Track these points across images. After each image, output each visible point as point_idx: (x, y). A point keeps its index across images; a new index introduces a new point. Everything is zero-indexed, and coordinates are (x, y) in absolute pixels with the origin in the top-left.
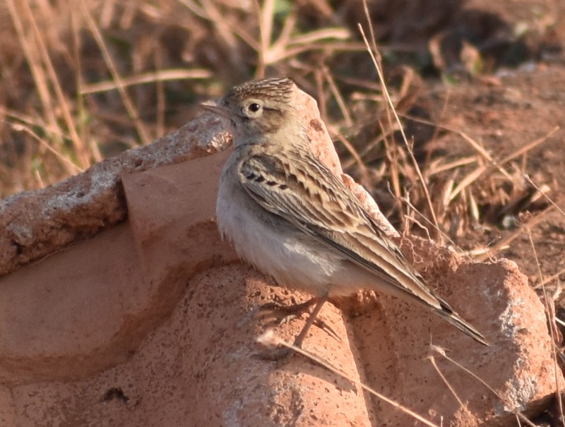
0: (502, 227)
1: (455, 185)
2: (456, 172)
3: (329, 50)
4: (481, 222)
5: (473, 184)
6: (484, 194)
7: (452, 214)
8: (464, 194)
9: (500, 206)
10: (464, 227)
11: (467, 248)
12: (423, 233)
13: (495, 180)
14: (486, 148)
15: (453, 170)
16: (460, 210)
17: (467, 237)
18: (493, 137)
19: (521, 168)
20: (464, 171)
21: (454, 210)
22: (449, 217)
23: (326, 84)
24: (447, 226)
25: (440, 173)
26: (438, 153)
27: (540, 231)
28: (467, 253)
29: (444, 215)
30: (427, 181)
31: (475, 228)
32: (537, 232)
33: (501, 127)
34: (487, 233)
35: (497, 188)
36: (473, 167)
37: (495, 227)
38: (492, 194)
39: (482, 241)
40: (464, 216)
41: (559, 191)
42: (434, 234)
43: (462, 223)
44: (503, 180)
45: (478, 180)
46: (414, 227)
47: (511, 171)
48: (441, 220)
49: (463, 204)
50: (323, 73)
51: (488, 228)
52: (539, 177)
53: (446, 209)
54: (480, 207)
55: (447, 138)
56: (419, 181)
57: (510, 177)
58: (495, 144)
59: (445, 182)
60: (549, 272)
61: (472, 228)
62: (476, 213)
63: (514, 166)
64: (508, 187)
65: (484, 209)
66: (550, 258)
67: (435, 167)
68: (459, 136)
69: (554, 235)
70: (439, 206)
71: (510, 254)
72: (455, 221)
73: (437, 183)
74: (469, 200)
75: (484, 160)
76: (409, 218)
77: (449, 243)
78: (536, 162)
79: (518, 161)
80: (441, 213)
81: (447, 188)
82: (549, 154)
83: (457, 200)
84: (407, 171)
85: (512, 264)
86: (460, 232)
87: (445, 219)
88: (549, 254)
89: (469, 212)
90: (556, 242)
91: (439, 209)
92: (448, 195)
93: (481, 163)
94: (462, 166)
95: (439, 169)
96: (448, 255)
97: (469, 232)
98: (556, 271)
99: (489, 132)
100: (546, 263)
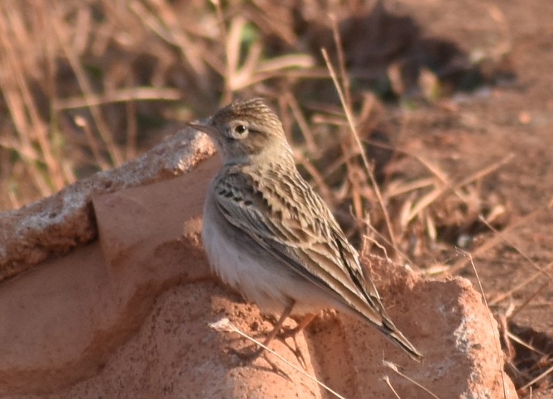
0: (457, 247)
2: (414, 195)
3: (293, 77)
4: (438, 242)
5: (430, 206)
6: (440, 215)
7: (410, 234)
8: (421, 216)
9: (455, 228)
10: (421, 247)
11: (423, 266)
12: (381, 252)
13: (451, 202)
14: (442, 171)
15: (409, 193)
16: (417, 230)
17: (424, 256)
18: (450, 161)
19: (475, 190)
20: (421, 192)
21: (412, 231)
22: (407, 237)
23: (289, 110)
24: (405, 246)
25: (399, 195)
26: (396, 176)
28: (423, 272)
29: (402, 235)
30: (386, 203)
31: (432, 247)
32: (491, 252)
33: (458, 151)
34: (444, 252)
35: (453, 209)
36: (430, 189)
37: (451, 247)
38: (448, 215)
39: (439, 260)
40: (421, 237)
41: (513, 213)
42: (391, 253)
43: (419, 243)
44: (457, 202)
45: (435, 202)
46: (374, 248)
47: (466, 193)
48: (399, 240)
49: (420, 225)
50: (287, 98)
51: (444, 248)
52: (493, 198)
53: (404, 230)
54: (436, 228)
55: (405, 161)
56: (378, 202)
57: (464, 199)
58: (452, 167)
59: (402, 203)
60: (502, 290)
61: (429, 247)
62: (432, 233)
63: (470, 189)
64: (463, 208)
65: (441, 230)
66: (504, 276)
67: (394, 189)
68: (416, 160)
69: (507, 255)
70: (397, 226)
71: (465, 273)
72: (412, 241)
73: (396, 205)
74: (425, 221)
75: (441, 183)
76: (368, 238)
77: (406, 262)
78: (490, 185)
79: (474, 183)
80: (399, 233)
81: (405, 210)
82: (504, 177)
83: (414, 221)
84: (367, 192)
85: (466, 282)
86: (417, 251)
87: (403, 239)
88: (503, 272)
89: (425, 234)
90: (509, 261)
91: (397, 230)
92: (406, 215)
93: (437, 185)
94: (419, 189)
95: (398, 191)
96: (404, 273)
97: (427, 251)
98: (509, 289)
99: (445, 156)
100: (500, 282)
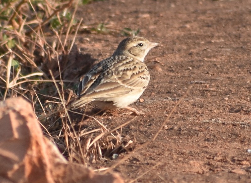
0: (112, 159)
1: (91, 141)
2: (92, 135)
4: (103, 157)
5: (99, 140)
6: (104, 144)
7: (90, 153)
8: (95, 144)
9: (111, 150)
10: (95, 159)
11: (97, 168)
12: (77, 162)
13: (109, 138)
14: (105, 125)
15: (90, 134)
16: (94, 151)
17: (97, 163)
18: (108, 119)
19: (120, 133)
20: (95, 134)
21: (91, 152)
22: (89, 154)
23: (35, 97)
24: (88, 158)
25: (85, 135)
26: (84, 127)
27: (129, 160)
28: (97, 170)
29: (87, 154)
30: (79, 139)
31: (100, 159)
32: (127, 161)
33: (111, 115)
34: (106, 161)
35: (110, 142)
36: (99, 133)
37: (109, 159)
38: (107, 144)
39: (103, 165)
40: (95, 154)
41: (137, 143)
42: (83, 162)
43: (94, 157)
44: (112, 138)
45: (101, 138)
46: (74, 160)
47: (116, 135)
48: (85, 156)
49: (95, 149)
50: (33, 92)
51: (106, 159)
52: (128, 137)
53: (88, 151)
54: (102, 150)
55: (88, 120)
56: (76, 139)
57: (115, 137)
58: (109, 123)
59: (87, 139)
60: (133, 178)
61: (99, 159)
62: (101, 153)
63: (117, 132)
64: (114, 141)
65: (104, 151)
66: (133, 172)
67: (83, 133)
68: (93, 119)
69: (135, 162)
70: (85, 149)
71: (116, 170)
72: (92, 156)
73: (84, 140)
74: (97, 147)
75: (104, 130)
76: (72, 155)
77: (89, 166)
78: (127, 131)
79: (119, 130)
80: (86, 153)
81: (88, 142)
82: (132, 127)
83: (92, 147)
84: (71, 134)
85: (117, 175)
86: (94, 161)
87: (87, 156)
88: (132, 170)
89: (98, 152)
90: (136, 165)
91: (85, 152)
92: (89, 145)
93: (102, 131)
94: (95, 132)
95: (84, 134)
96: (88, 171)
97: (98, 161)
98: (136, 177)
99: (106, 117)
100: (131, 174)
